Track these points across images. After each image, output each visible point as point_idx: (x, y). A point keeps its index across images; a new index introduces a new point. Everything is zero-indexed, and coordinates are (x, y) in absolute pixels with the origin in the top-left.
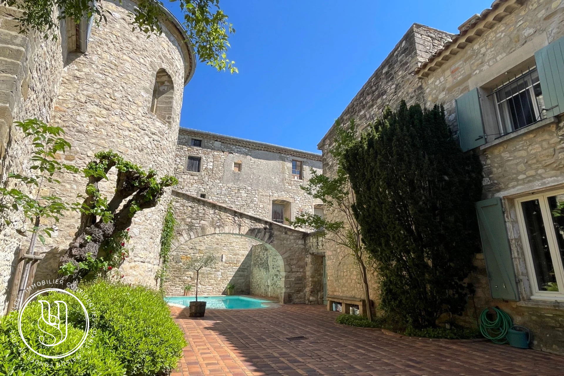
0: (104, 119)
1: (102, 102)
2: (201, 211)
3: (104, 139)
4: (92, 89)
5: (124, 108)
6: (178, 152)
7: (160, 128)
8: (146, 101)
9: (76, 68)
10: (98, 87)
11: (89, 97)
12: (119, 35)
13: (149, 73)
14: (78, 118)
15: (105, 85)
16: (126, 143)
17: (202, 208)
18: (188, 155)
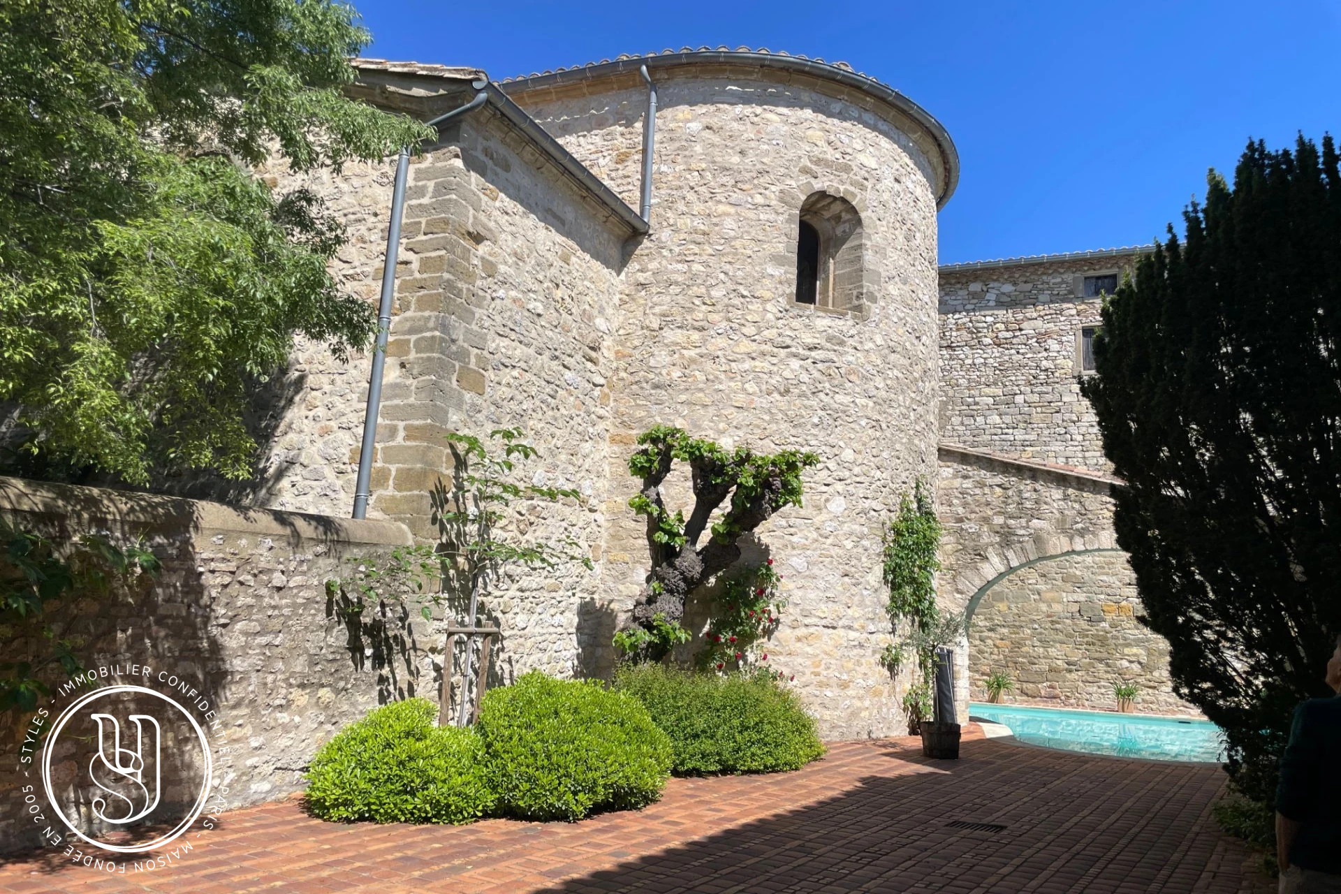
0: (698, 351)
1: (689, 317)
2: (1027, 495)
3: (701, 390)
4: (668, 298)
5: (734, 314)
6: (1052, 325)
7: (830, 331)
8: (781, 283)
9: (638, 267)
10: (678, 290)
11: (664, 315)
12: (704, 166)
13: (781, 218)
14: (652, 362)
15: (691, 282)
16: (747, 386)
17: (1029, 488)
18: (1080, 326)
